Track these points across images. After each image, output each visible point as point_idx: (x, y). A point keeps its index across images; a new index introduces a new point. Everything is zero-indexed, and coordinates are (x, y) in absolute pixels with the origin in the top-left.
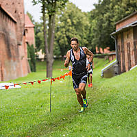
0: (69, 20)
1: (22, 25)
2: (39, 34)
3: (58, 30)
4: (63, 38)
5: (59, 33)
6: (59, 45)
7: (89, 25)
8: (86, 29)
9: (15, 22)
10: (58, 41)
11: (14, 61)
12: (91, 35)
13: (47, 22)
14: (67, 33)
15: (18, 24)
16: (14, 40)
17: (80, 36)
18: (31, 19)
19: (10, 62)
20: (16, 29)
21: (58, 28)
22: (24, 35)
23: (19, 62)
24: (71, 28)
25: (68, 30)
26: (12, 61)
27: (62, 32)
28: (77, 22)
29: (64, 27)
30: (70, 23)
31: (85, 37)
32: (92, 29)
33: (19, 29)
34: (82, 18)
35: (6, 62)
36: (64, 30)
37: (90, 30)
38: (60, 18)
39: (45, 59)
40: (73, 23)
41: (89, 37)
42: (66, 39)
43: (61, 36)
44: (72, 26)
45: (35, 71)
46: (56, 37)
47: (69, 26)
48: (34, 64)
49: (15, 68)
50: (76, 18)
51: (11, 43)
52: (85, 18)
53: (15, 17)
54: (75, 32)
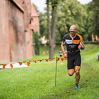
0: (69, 11)
1: (29, 14)
2: (43, 23)
3: (59, 19)
4: (64, 26)
5: (60, 22)
6: (60, 32)
7: (87, 15)
8: (83, 19)
9: (23, 12)
10: (59, 29)
11: (21, 45)
12: (88, 24)
13: (50, 12)
14: (67, 22)
15: (25, 14)
16: (21, 27)
17: (78, 25)
18: (36, 9)
19: (18, 46)
20: (24, 18)
21: (59, 18)
22: (30, 23)
23: (25, 46)
24: (70, 18)
25: (68, 20)
26: (19, 45)
27: (63, 21)
28: (76, 13)
29: (64, 17)
30: (70, 14)
31: (83, 26)
32: (89, 19)
33: (26, 18)
34: (80, 9)
35: (15, 46)
36: (64, 19)
37: (87, 20)
38: (61, 9)
39: (47, 44)
40: (72, 13)
41: (86, 26)
42: (66, 27)
43: (61, 25)
44: (71, 16)
45: (39, 54)
46: (57, 26)
47: (69, 16)
48: (38, 48)
49: (22, 52)
50: (75, 9)
51: (19, 29)
52: (83, 10)
53: (23, 7)
54: (74, 21)
